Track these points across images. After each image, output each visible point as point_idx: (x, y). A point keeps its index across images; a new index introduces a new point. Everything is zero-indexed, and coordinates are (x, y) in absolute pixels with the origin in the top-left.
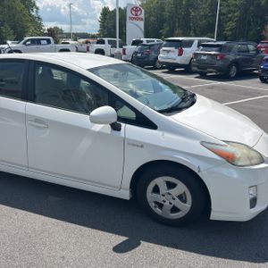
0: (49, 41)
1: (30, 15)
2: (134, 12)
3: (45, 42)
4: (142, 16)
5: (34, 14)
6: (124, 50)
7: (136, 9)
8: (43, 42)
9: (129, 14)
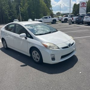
0: (50, 17)
1: (49, 9)
2: (82, 4)
3: (49, 18)
4: (86, 5)
5: (51, 9)
6: (73, 18)
7: (83, 3)
8: (48, 18)
9: (80, 5)
